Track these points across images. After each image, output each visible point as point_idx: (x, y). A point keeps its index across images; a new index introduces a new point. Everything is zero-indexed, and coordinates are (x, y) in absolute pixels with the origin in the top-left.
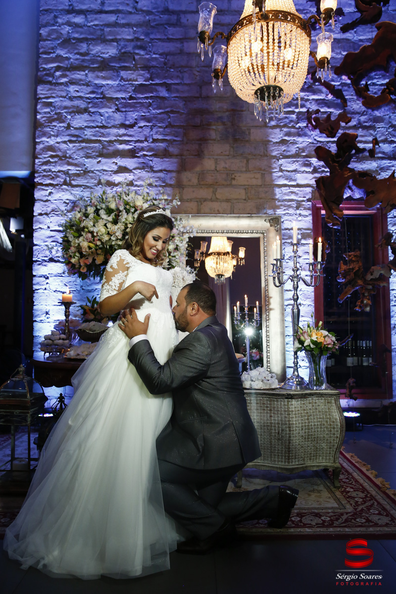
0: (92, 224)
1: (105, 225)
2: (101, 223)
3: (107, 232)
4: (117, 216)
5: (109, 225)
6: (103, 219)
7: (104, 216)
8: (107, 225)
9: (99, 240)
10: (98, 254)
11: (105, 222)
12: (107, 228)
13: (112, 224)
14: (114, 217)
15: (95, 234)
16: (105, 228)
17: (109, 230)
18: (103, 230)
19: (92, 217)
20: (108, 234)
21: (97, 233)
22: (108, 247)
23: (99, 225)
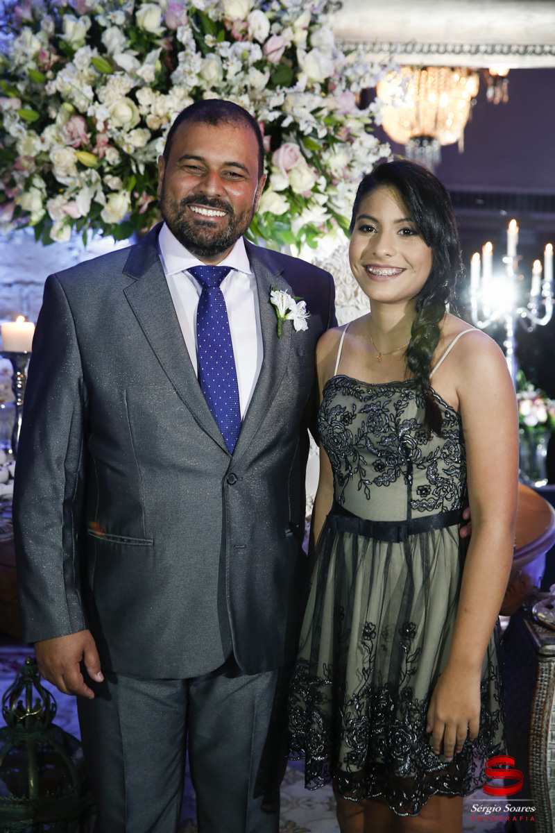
0: (90, 95)
1: (132, 95)
2: (117, 87)
3: (138, 120)
4: (170, 60)
5: (145, 96)
6: (121, 69)
7: (126, 60)
8: (138, 94)
9: (111, 142)
10: (108, 191)
11: (129, 84)
12: (137, 103)
13: (154, 89)
14: (159, 66)
15: (100, 127)
16: (129, 105)
17: (144, 111)
18: (126, 113)
19: (86, 61)
20: (142, 124)
21: (106, 123)
22: (142, 169)
23: (112, 93)
